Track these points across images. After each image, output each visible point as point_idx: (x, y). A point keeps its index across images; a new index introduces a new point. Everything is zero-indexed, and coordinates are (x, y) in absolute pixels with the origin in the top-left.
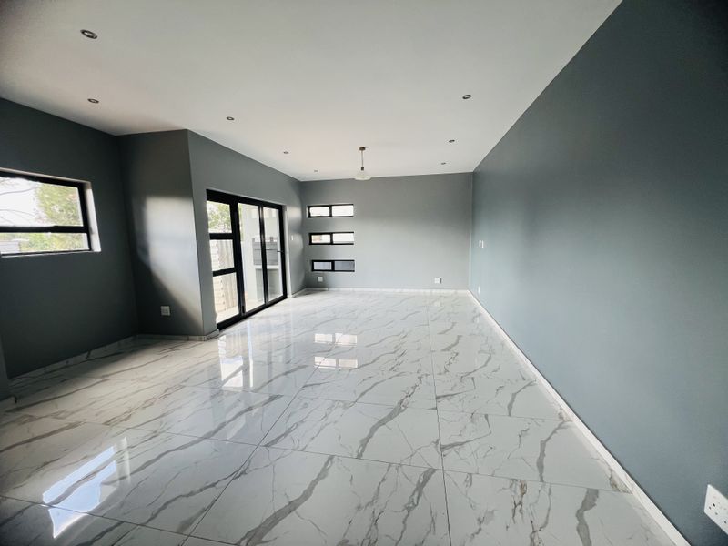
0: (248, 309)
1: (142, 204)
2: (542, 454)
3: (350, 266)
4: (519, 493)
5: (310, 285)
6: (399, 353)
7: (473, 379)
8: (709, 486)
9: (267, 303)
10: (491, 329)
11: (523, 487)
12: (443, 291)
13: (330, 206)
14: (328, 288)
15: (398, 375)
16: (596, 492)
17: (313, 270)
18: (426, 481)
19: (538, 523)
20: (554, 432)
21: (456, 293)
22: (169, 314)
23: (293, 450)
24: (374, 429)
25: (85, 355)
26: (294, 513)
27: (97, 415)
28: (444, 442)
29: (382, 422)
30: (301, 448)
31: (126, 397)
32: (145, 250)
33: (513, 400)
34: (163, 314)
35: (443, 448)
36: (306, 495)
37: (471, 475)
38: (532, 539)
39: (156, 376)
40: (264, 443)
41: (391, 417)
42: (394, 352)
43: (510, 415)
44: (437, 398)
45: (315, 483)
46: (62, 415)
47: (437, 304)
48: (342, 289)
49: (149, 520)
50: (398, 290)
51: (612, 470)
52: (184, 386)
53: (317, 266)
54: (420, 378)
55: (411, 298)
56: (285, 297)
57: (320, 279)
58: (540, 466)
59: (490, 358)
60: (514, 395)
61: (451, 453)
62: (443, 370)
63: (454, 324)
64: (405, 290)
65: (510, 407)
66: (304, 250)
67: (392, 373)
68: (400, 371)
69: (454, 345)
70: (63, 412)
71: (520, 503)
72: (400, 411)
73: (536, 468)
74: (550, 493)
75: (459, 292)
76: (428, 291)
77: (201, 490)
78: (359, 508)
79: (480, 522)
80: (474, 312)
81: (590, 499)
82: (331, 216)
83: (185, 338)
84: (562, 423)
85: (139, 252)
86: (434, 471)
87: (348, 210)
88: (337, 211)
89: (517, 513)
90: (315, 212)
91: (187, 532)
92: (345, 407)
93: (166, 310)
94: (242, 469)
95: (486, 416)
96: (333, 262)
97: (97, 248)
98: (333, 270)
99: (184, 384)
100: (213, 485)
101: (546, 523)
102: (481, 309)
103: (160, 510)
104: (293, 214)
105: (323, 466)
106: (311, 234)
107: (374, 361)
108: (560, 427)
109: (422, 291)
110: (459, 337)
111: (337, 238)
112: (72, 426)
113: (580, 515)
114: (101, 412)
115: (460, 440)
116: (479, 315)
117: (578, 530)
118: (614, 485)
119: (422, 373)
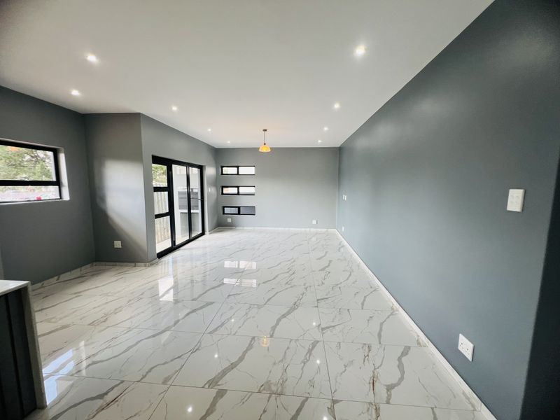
0: (178, 243)
1: (102, 165)
2: (381, 330)
3: (251, 211)
4: (367, 350)
5: (221, 225)
6: (291, 272)
7: (340, 288)
8: (460, 335)
9: (191, 238)
10: (351, 256)
11: (369, 348)
12: (319, 230)
13: (238, 167)
14: (236, 226)
15: (291, 287)
16: (409, 348)
17: (224, 213)
18: (313, 347)
19: (377, 366)
20: (388, 317)
21: (327, 231)
22: (120, 247)
23: (228, 335)
24: (279, 320)
25: (56, 278)
26: (235, 369)
27: (81, 319)
28: (323, 326)
29: (284, 316)
30: (233, 332)
31: (99, 306)
32: (103, 199)
33: (364, 300)
34: (115, 247)
35: (323, 329)
36: (241, 359)
37: (340, 343)
38: (374, 373)
39: (118, 292)
40: (208, 331)
41: (289, 313)
42: (288, 272)
43: (362, 309)
44: (318, 300)
45: (245, 352)
46: (53, 320)
47: (314, 239)
48: (245, 228)
49: (142, 379)
50: (287, 229)
51: (418, 336)
52: (141, 299)
53: (227, 210)
54: (306, 289)
55: (295, 234)
56: (203, 233)
57: (229, 220)
58: (380, 336)
59: (350, 275)
60: (365, 297)
61: (328, 332)
62: (320, 283)
63: (326, 252)
64: (292, 229)
65: (363, 304)
66: (217, 199)
67: (287, 286)
68: (292, 284)
69: (327, 267)
70: (53, 318)
71: (368, 355)
72: (295, 309)
73: (377, 337)
74: (384, 349)
75: (329, 230)
76: (308, 230)
77: (172, 360)
78: (275, 364)
79: (345, 366)
80: (340, 244)
81: (406, 351)
82: (238, 174)
83: (133, 264)
84: (393, 312)
85: (98, 200)
86: (318, 342)
87: (251, 170)
88: (243, 170)
89: (366, 360)
90: (226, 170)
91: (170, 383)
92: (259, 307)
93: (118, 244)
94: (196, 348)
95: (348, 310)
96: (239, 208)
97: (66, 197)
98: (239, 213)
99: (141, 297)
100: (179, 357)
101: (381, 365)
102: (345, 243)
103: (147, 373)
104: (210, 171)
105: (249, 342)
106: (223, 187)
107: (274, 278)
108: (392, 314)
109: (303, 229)
110: (330, 261)
111: (242, 190)
112: (64, 327)
113: (399, 359)
114: (84, 317)
115: (333, 324)
116: (343, 246)
117: (398, 367)
118: (419, 343)
119: (307, 285)
